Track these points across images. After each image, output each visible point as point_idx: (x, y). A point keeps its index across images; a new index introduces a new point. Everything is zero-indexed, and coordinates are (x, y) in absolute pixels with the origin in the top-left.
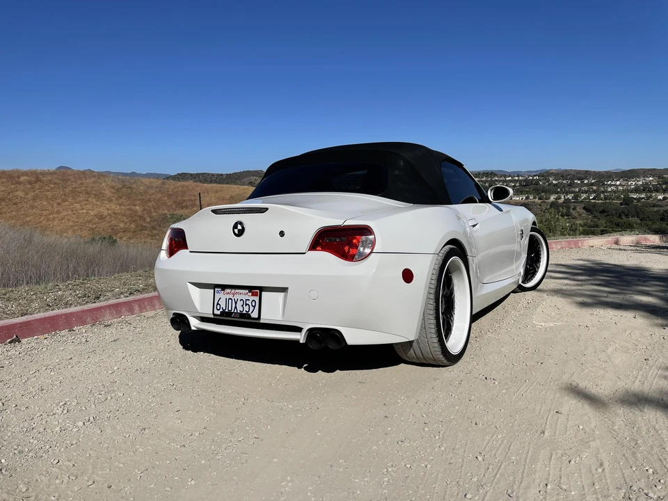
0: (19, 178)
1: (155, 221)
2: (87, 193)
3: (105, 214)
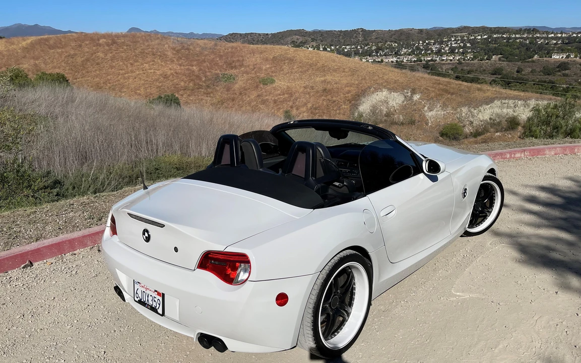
0: (99, 40)
1: (209, 80)
2: (154, 54)
3: (169, 73)
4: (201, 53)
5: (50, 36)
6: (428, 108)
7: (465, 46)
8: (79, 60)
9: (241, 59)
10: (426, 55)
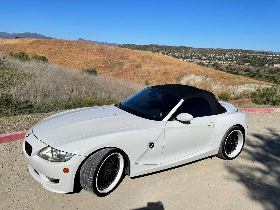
0: (64, 43)
1: (112, 64)
2: (88, 51)
3: (94, 60)
4: (109, 52)
5: (42, 39)
6: (214, 85)
7: (232, 58)
8: (54, 51)
9: (127, 55)
10: (214, 60)
